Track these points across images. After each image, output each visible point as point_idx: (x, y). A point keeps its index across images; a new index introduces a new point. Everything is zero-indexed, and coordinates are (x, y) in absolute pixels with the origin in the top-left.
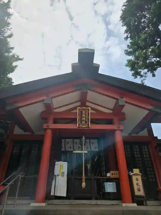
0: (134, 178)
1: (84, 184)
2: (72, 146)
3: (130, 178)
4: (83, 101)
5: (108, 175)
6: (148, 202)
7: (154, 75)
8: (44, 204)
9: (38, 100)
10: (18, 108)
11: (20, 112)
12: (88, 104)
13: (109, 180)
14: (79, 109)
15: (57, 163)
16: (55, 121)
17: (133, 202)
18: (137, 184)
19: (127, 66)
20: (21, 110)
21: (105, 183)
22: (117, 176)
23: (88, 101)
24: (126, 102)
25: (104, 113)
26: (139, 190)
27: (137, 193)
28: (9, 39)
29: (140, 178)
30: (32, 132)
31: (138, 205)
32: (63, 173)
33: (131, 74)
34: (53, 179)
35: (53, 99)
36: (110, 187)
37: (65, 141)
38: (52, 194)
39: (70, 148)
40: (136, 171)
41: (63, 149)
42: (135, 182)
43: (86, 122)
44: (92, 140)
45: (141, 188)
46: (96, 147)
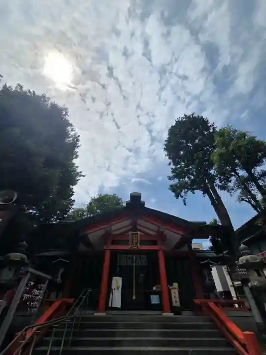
0: (172, 291)
1: (134, 297)
3: (169, 291)
4: (134, 228)
5: (154, 288)
6: (183, 313)
8: (104, 314)
12: (138, 227)
13: (155, 293)
14: (131, 233)
15: (114, 278)
16: (113, 243)
17: (171, 313)
18: (175, 297)
19: (169, 189)
20: (88, 235)
21: (151, 296)
22: (160, 289)
23: (139, 225)
24: (165, 229)
25: (150, 235)
26: (176, 302)
27: (174, 304)
29: (176, 291)
30: (94, 249)
31: (174, 314)
32: (118, 288)
34: (110, 292)
35: (112, 226)
36: (155, 299)
37: (120, 256)
38: (110, 305)
40: (176, 285)
41: (118, 264)
42: (173, 295)
43: (136, 244)
44: (143, 256)
45: (178, 300)
46: (145, 262)
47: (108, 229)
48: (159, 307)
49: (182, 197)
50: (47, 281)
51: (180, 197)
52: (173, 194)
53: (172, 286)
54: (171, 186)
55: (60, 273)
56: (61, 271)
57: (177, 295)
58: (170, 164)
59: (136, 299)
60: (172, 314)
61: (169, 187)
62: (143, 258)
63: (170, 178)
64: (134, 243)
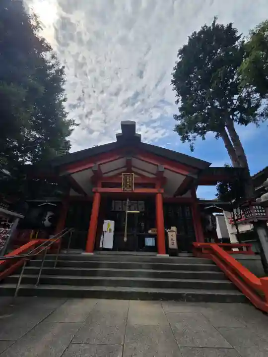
0: (170, 234)
1: (125, 239)
2: (121, 207)
3: (166, 234)
4: (129, 168)
5: (150, 232)
6: (180, 254)
7: (204, 139)
8: (92, 254)
9: (87, 167)
10: (70, 174)
11: (72, 178)
12: (133, 169)
13: (151, 236)
14: (124, 175)
15: (105, 221)
16: (104, 186)
17: (167, 254)
18: (172, 239)
19: (175, 131)
20: (72, 175)
21: (146, 239)
22: (155, 233)
23: (134, 167)
24: (165, 168)
27: (171, 246)
28: (63, 103)
29: (174, 234)
30: (86, 194)
31: (170, 256)
32: (110, 230)
33: (180, 138)
34: (101, 234)
35: (101, 166)
36: (149, 242)
37: (115, 202)
38: (101, 246)
39: (120, 208)
40: (174, 228)
41: (113, 210)
42: (170, 238)
43: (130, 186)
44: (140, 202)
45: (175, 242)
46: (143, 208)
47: (96, 169)
48: (154, 249)
49: (190, 140)
50: (17, 220)
51: (187, 141)
52: (180, 137)
53: (170, 229)
54: (177, 126)
55: (48, 216)
56: (49, 214)
57: (175, 238)
58: (178, 101)
59: (127, 241)
60: (167, 256)
61: (174, 128)
62: (140, 204)
63: (176, 118)
64: (128, 185)
